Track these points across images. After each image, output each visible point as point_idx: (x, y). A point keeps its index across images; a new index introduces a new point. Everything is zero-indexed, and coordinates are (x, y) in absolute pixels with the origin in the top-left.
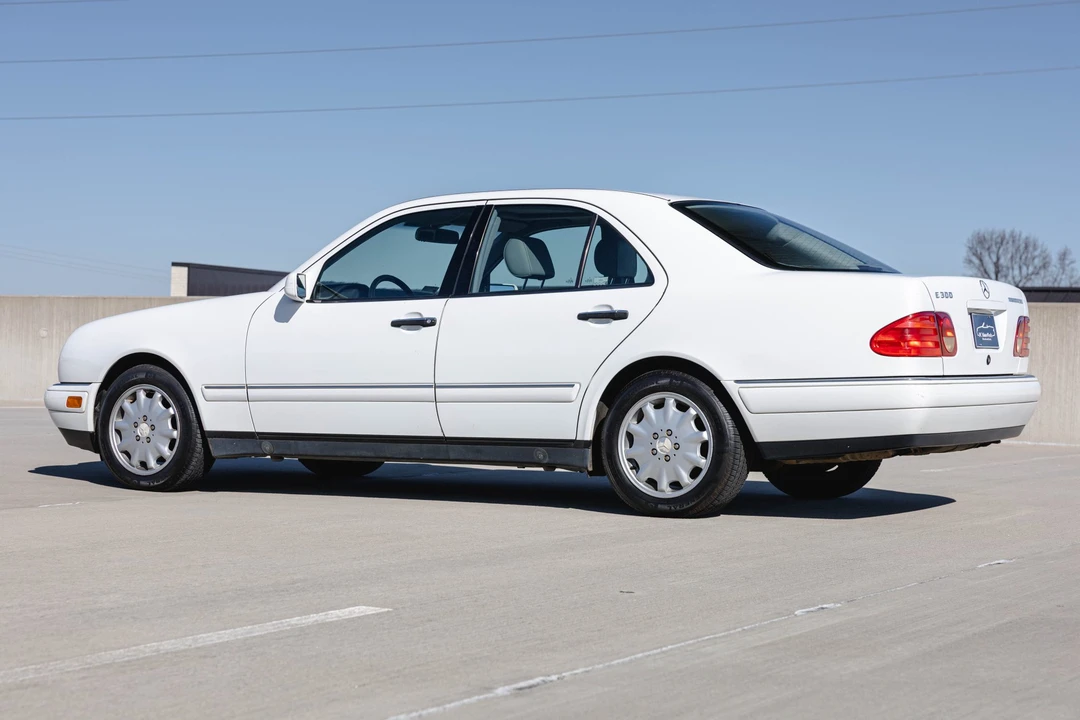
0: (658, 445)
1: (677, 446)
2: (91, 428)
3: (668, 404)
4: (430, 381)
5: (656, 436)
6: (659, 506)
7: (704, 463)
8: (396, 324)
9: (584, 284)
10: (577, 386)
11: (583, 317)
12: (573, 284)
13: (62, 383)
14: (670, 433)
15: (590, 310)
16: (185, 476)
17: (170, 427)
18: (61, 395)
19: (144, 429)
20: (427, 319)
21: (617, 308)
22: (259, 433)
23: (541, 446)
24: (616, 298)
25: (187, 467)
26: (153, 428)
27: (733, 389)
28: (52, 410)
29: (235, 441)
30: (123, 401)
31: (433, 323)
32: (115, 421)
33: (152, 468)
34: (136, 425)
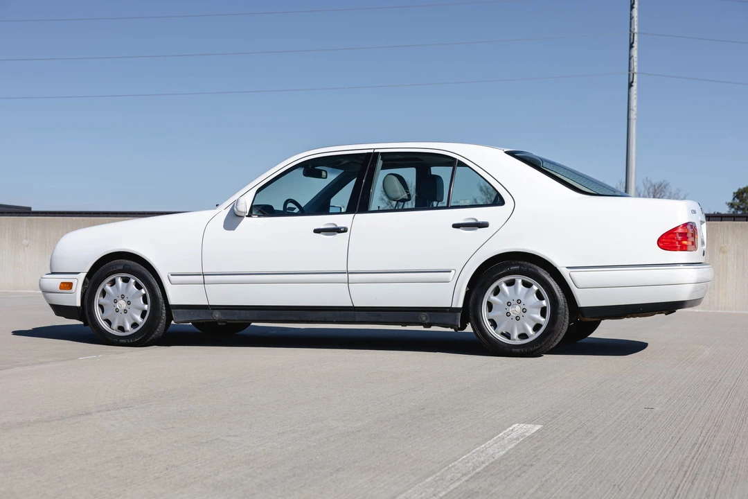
0: (511, 310)
1: (524, 311)
2: (78, 304)
3: (518, 283)
4: (344, 269)
5: (509, 304)
6: (513, 350)
7: (544, 321)
8: (317, 231)
9: (452, 204)
10: (453, 271)
11: (456, 226)
12: (446, 205)
13: (52, 273)
14: (519, 302)
15: (461, 221)
16: (153, 336)
17: (142, 302)
18: (54, 282)
19: (122, 304)
20: (342, 228)
21: (480, 220)
22: (211, 306)
23: (424, 311)
24: (480, 214)
25: (155, 329)
26: (129, 303)
27: (565, 273)
28: (45, 292)
29: (192, 312)
30: (105, 286)
31: (345, 230)
32: (98, 299)
33: (128, 331)
34: (116, 302)
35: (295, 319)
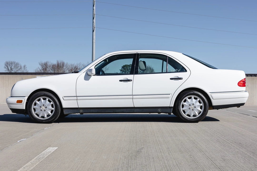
1: (195, 107)
2: (24, 108)
3: (192, 98)
4: (131, 94)
5: (190, 105)
7: (202, 111)
8: (121, 81)
10: (171, 94)
11: (171, 79)
12: (166, 72)
13: (11, 97)
15: (173, 77)
16: (56, 119)
17: (51, 107)
18: (14, 100)
19: (43, 108)
20: (130, 79)
21: (180, 77)
22: (79, 108)
23: (160, 108)
24: (179, 75)
26: (46, 107)
28: (9, 104)
29: (71, 110)
30: (36, 101)
31: (131, 81)
32: (33, 106)
33: (46, 118)
34: (41, 107)
35: (111, 112)
